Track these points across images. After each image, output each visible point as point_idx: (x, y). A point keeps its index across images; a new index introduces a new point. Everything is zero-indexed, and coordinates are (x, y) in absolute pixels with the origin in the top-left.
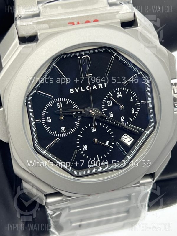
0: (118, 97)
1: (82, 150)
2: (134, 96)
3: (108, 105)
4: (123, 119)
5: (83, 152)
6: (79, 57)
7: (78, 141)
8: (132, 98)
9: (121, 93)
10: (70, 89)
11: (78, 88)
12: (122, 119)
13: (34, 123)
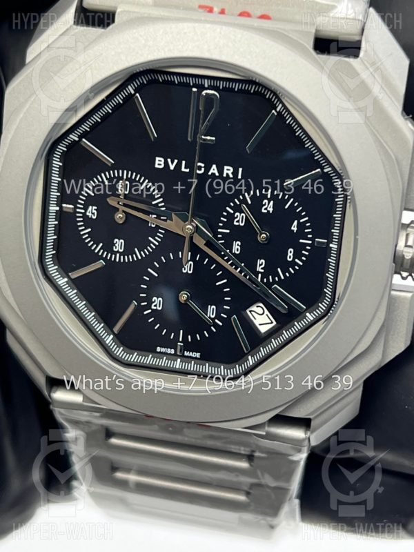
0: (263, 211)
1: (148, 307)
2: (301, 221)
3: (236, 223)
4: (263, 266)
5: (150, 311)
6: (194, 90)
7: (145, 282)
8: (296, 222)
9: (272, 202)
10: (157, 159)
11: (176, 161)
12: (260, 265)
13: (58, 208)
